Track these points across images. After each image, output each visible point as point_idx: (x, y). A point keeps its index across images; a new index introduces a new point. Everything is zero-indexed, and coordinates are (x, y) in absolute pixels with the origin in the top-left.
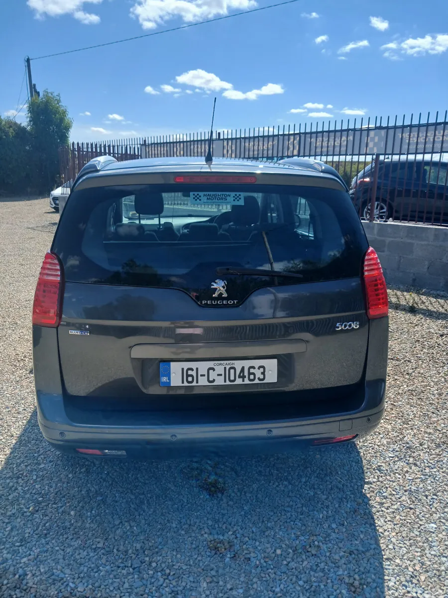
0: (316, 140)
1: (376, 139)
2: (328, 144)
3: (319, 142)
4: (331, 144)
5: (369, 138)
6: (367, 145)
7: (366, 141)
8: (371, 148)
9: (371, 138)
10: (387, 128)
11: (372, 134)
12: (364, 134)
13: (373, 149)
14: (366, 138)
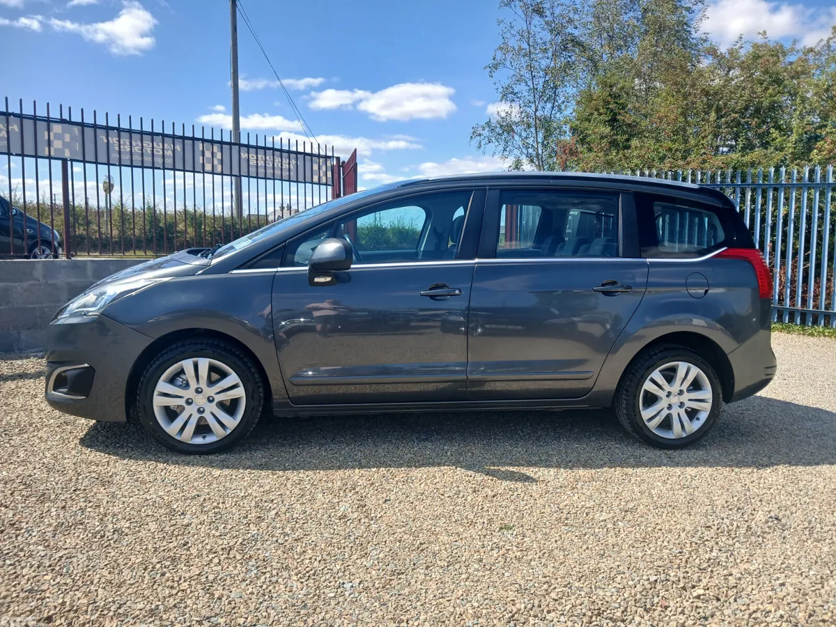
1: (67, 138)
5: (52, 134)
6: (49, 144)
7: (46, 138)
8: (59, 149)
9: (55, 134)
10: (82, 125)
11: (57, 128)
12: (42, 126)
13: (62, 151)
14: (46, 133)
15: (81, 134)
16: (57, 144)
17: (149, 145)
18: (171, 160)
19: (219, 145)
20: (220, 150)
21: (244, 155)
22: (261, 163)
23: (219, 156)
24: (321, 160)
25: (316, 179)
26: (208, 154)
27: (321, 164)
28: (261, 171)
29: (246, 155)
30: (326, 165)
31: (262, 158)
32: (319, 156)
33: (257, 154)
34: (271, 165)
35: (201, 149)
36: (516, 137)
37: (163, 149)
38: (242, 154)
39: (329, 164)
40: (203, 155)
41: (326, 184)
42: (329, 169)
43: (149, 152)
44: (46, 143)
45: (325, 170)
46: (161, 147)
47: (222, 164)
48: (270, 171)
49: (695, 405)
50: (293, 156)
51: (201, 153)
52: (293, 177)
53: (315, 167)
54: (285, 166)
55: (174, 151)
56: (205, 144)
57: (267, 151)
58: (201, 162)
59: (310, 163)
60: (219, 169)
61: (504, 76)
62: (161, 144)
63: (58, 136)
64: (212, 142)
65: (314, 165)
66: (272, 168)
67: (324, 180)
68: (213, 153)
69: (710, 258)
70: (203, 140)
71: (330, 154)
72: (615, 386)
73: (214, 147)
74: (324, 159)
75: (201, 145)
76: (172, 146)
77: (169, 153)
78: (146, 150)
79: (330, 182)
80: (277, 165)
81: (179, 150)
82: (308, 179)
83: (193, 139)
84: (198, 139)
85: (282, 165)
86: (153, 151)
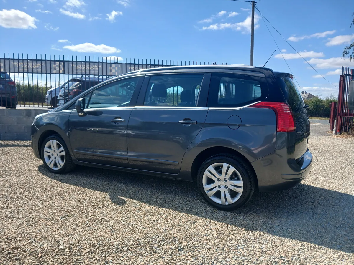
0: (77, 66)
1: (117, 68)
2: (85, 68)
3: (79, 67)
4: (87, 69)
5: (112, 68)
6: (111, 71)
7: (110, 69)
8: (114, 73)
9: (113, 68)
10: (122, 64)
11: (113, 66)
12: (109, 65)
13: (115, 73)
14: (110, 67)
15: (121, 67)
16: (113, 71)
44: (110, 71)
63: (114, 68)
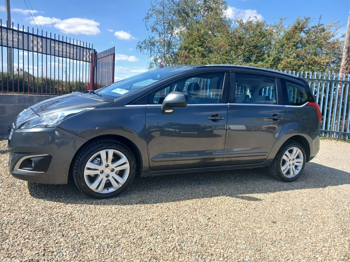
17: (5, 34)
18: (17, 43)
19: (41, 38)
20: (41, 41)
21: (53, 45)
22: (61, 49)
23: (40, 44)
24: (87, 50)
25: (85, 59)
26: (35, 42)
27: (87, 52)
28: (61, 53)
29: (54, 45)
30: (89, 53)
31: (61, 47)
32: (86, 48)
33: (59, 45)
34: (65, 51)
35: (32, 39)
36: (156, 48)
37: (13, 37)
38: (52, 44)
39: (90, 53)
40: (33, 43)
41: (89, 62)
42: (90, 55)
43: (6, 38)
45: (89, 55)
46: (12, 36)
47: (42, 48)
48: (64, 54)
49: (297, 164)
50: (75, 47)
51: (32, 41)
52: (75, 58)
53: (85, 53)
54: (72, 52)
55: (18, 39)
56: (34, 37)
57: (64, 44)
58: (32, 46)
59: (82, 51)
60: (40, 50)
61: (151, 22)
62: (12, 35)
64: (37, 36)
65: (84, 52)
66: (65, 52)
67: (88, 60)
68: (37, 42)
69: (304, 106)
70: (33, 35)
71: (91, 48)
72: (274, 158)
73: (38, 39)
74: (88, 50)
75: (32, 37)
76: (17, 36)
77: (16, 40)
78: (4, 37)
79: (91, 61)
80: (68, 51)
81: (21, 38)
82: (81, 59)
83: (28, 34)
84: (31, 34)
85: (70, 51)
86: (7, 38)
